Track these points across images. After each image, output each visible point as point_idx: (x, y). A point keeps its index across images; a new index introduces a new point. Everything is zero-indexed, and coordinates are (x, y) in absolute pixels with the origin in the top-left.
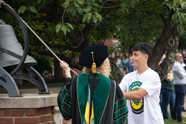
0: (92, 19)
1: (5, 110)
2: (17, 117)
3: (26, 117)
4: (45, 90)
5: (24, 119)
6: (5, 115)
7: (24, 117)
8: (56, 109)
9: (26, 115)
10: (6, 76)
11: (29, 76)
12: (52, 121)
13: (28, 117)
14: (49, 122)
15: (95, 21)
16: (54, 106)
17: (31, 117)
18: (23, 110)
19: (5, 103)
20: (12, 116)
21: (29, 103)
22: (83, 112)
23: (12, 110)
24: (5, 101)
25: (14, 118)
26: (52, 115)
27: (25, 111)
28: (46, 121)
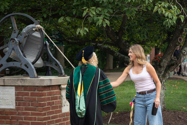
0: (102, 24)
1: (24, 87)
2: (32, 92)
3: (37, 92)
4: (62, 74)
5: (36, 93)
6: (24, 90)
7: (36, 92)
8: (62, 87)
9: (38, 90)
10: (28, 64)
11: (53, 64)
12: (60, 95)
13: (39, 92)
14: (57, 96)
15: (105, 26)
16: (61, 85)
17: (40, 92)
18: (35, 87)
19: (24, 82)
20: (29, 91)
21: (39, 82)
22: (76, 89)
23: (29, 87)
24: (24, 80)
25: (30, 92)
26: (60, 91)
27: (37, 87)
28: (54, 95)
